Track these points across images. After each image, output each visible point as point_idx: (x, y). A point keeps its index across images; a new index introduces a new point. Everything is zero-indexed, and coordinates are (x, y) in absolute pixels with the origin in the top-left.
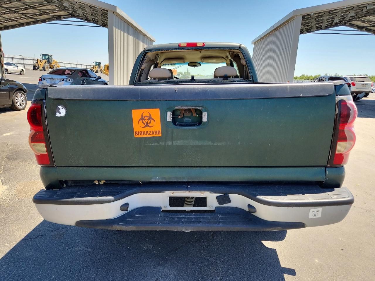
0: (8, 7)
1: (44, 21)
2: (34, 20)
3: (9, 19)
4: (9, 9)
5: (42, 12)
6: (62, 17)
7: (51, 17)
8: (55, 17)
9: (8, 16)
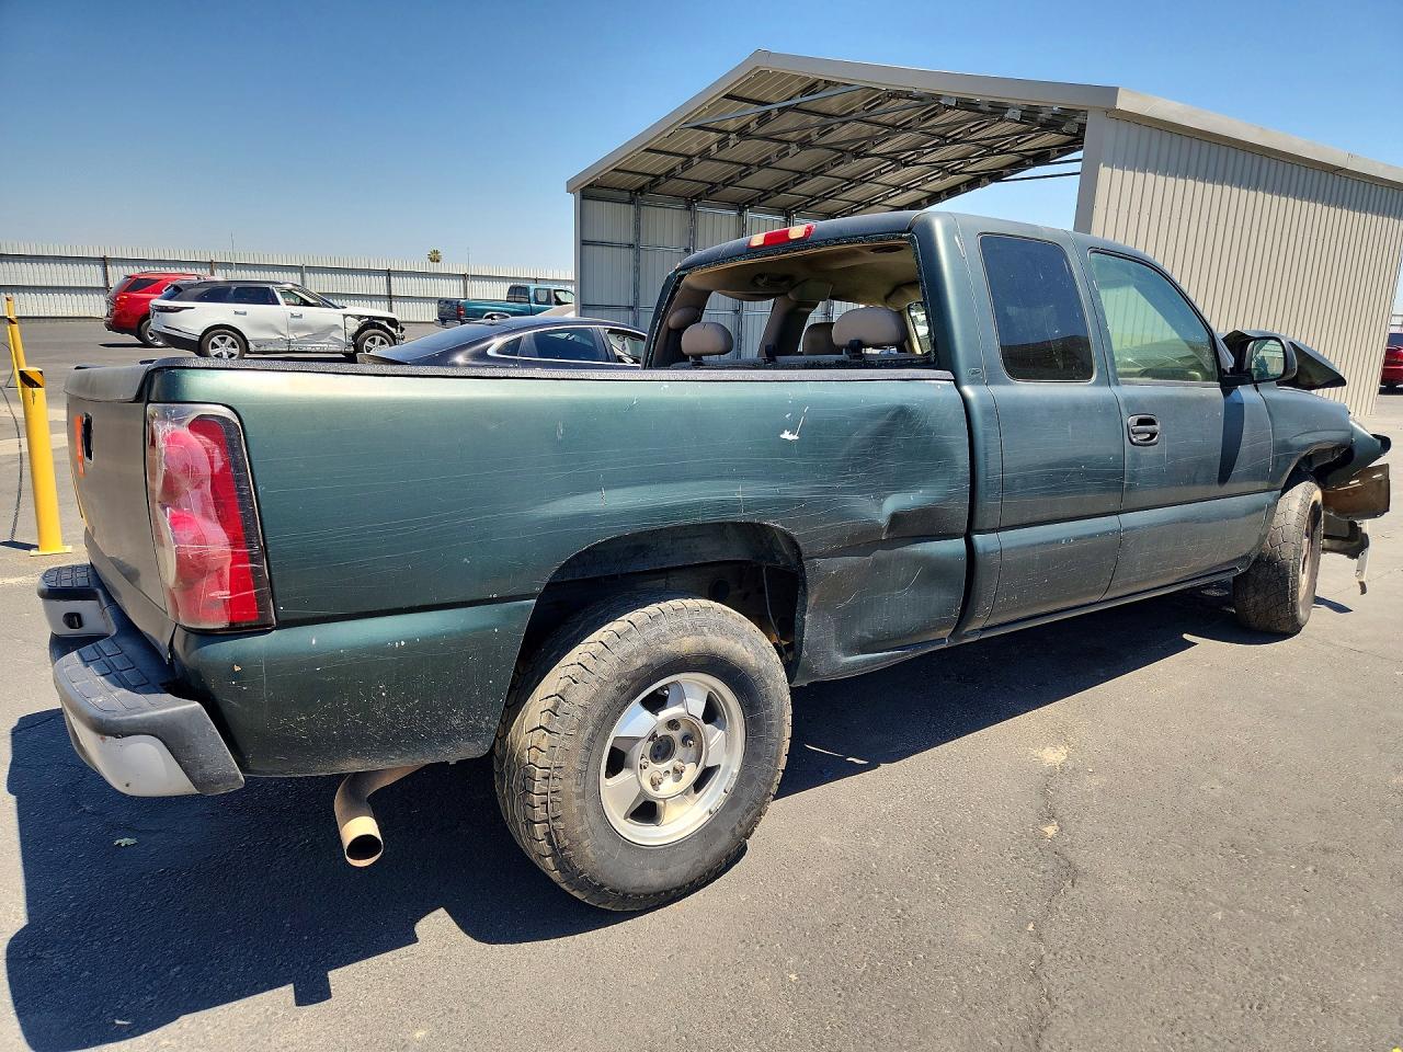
0: (889, 153)
1: (996, 176)
2: (968, 177)
3: (897, 187)
4: (891, 159)
5: (985, 146)
6: (1054, 152)
7: (1019, 158)
8: (1029, 157)
9: (893, 178)
